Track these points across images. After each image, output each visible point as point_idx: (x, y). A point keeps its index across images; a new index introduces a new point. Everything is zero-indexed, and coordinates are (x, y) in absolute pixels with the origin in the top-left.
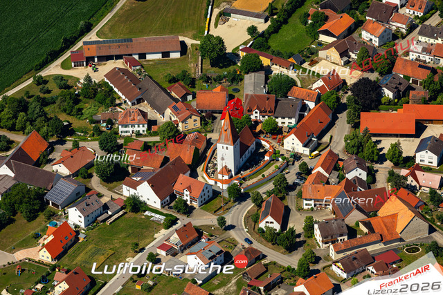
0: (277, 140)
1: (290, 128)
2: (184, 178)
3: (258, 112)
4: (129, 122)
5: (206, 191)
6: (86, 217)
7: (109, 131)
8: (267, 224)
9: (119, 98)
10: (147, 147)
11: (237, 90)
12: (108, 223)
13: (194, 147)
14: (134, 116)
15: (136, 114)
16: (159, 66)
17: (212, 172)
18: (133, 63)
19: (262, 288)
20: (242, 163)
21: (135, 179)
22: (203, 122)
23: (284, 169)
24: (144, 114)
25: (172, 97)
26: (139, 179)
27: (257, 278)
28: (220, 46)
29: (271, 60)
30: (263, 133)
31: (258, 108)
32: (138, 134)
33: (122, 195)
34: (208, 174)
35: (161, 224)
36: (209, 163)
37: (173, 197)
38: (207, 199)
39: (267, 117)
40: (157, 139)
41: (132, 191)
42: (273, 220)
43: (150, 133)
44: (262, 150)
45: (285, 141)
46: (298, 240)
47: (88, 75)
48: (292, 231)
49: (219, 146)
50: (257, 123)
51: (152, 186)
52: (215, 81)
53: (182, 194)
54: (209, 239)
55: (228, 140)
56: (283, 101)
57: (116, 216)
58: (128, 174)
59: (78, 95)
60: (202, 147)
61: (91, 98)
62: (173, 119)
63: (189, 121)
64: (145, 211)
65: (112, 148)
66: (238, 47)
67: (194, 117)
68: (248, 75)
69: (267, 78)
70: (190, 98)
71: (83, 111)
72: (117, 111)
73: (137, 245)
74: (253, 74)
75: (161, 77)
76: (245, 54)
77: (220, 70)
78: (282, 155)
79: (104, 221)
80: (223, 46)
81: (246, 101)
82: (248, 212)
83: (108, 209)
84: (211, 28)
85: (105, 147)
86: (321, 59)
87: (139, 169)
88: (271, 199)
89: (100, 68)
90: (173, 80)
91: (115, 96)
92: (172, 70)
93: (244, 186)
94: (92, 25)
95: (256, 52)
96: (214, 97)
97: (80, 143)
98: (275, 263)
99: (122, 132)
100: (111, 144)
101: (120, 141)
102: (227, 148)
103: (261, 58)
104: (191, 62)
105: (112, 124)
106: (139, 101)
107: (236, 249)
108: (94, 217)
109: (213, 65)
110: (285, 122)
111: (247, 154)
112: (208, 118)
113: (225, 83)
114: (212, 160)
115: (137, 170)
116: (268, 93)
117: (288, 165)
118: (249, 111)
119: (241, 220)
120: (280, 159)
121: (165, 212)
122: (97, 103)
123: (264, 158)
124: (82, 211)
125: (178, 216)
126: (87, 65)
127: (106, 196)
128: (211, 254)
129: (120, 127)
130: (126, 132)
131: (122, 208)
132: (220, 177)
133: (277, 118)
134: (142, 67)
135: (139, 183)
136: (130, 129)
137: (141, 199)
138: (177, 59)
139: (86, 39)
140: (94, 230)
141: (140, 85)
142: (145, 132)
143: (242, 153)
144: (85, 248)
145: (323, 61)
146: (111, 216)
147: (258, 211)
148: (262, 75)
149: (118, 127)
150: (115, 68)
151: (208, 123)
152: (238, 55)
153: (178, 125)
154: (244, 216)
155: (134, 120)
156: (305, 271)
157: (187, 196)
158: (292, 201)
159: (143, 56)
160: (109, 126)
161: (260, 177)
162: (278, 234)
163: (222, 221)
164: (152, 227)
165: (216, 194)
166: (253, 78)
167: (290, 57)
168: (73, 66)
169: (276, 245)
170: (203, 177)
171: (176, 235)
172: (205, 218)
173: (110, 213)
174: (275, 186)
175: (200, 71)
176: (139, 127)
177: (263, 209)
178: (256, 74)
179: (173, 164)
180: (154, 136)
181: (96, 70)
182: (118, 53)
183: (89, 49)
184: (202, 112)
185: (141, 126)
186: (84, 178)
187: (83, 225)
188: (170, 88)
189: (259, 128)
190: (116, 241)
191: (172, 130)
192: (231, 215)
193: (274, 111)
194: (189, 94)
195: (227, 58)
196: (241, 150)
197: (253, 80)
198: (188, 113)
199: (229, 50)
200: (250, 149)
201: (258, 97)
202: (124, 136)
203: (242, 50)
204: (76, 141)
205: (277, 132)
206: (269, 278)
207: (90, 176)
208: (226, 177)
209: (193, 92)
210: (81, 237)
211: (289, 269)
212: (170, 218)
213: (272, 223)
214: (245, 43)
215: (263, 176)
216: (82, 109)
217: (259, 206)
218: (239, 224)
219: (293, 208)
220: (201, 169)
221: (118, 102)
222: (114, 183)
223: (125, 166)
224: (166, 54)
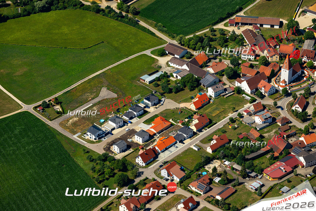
0: (312, 72)
3: (306, 58)
4: (247, 54)
5: (272, 89)
6: (216, 93)
7: (237, 57)
8: (296, 108)
9: (246, 43)
10: (252, 66)
11: (300, 47)
12: (225, 97)
13: (272, 69)
15: (250, 51)
16: (268, 31)
17: (278, 82)
18: (256, 28)
19: (285, 136)
20: (293, 79)
21: (242, 79)
22: (280, 59)
23: (312, 85)
24: (254, 52)
25: (269, 46)
26: (244, 79)
27: (284, 131)
28: (296, 25)
30: (307, 68)
31: (306, 56)
32: (250, 60)
33: (235, 86)
34: (276, 82)
35: (248, 101)
37: (257, 89)
38: (272, 93)
40: (257, 63)
41: (239, 85)
43: (255, 60)
44: (303, 75)
45: (315, 72)
46: (309, 117)
47: (234, 30)
48: (306, 113)
49: (282, 70)
50: (305, 62)
51: (248, 83)
52: (292, 41)
53: (261, 89)
54: (268, 111)
55: (286, 68)
57: (229, 94)
58: (240, 77)
59: (228, 39)
60: (276, 69)
61: (233, 41)
62: (267, 55)
63: (274, 57)
64: (243, 94)
65: (236, 64)
66: (306, 27)
67: (276, 56)
68: (307, 41)
71: (228, 46)
72: (243, 48)
74: (309, 40)
75: (267, 36)
76: (308, 31)
77: (295, 36)
78: (313, 79)
79: (223, 96)
80: (298, 26)
81: (301, 52)
82: (289, 102)
83: (227, 90)
84: (296, 17)
85: (233, 63)
89: (241, 28)
92: (273, 33)
93: (291, 90)
94: (243, 8)
95: (314, 31)
96: (288, 48)
97: (222, 60)
98: (295, 126)
99: (242, 58)
100: (236, 61)
101: (240, 62)
102: (286, 71)
107: (279, 117)
108: (219, 93)
109: (293, 34)
111: (296, 76)
112: (283, 57)
113: (296, 43)
114: (279, 76)
115: (244, 75)
116: (314, 50)
117: (314, 84)
118: (302, 56)
119: (285, 105)
120: (311, 80)
121: (252, 96)
122: (236, 44)
123: (303, 78)
124: (214, 90)
126: (235, 26)
127: (227, 85)
128: (266, 117)
129: (242, 55)
130: (245, 58)
131: (233, 91)
133: (315, 61)
134: (260, 30)
135: (243, 81)
136: (247, 57)
137: (242, 88)
138: (277, 29)
139: (238, 14)
140: (218, 99)
141: (256, 38)
142: (253, 60)
143: (293, 75)
144: (212, 106)
146: (227, 94)
147: (294, 101)
148: (313, 41)
150: (247, 29)
151: (283, 59)
152: (305, 31)
153: (268, 58)
154: (287, 104)
156: (307, 131)
157: (263, 91)
158: (311, 100)
159: (261, 25)
161: (299, 87)
162: (300, 113)
163: (275, 104)
164: (244, 101)
165: (277, 91)
166: (308, 42)
168: (229, 25)
169: (297, 118)
170: (273, 83)
171: (252, 107)
172: (269, 101)
173: (227, 93)
174: (305, 92)
176: (250, 56)
177: (296, 101)
178: (311, 40)
179: (260, 75)
180: (257, 61)
181: (239, 29)
182: (250, 23)
183: (237, 19)
184: (282, 54)
185: (252, 56)
186: (220, 75)
187: (213, 96)
189: (305, 65)
190: (226, 105)
191: (264, 60)
192: (281, 102)
193: (314, 58)
194: (278, 45)
195: (300, 32)
196: (293, 73)
197: (308, 43)
198: (274, 53)
199: (301, 28)
200: (298, 73)
201: (308, 51)
202: (243, 60)
203: (307, 29)
205: (313, 68)
206: (289, 132)
207: (223, 75)
208: (284, 85)
209: (280, 45)
210: (211, 101)
211: (300, 130)
212: (253, 99)
213: (298, 108)
214: (310, 26)
215: (301, 86)
218: (284, 106)
219: (311, 103)
220: (274, 79)
221: (245, 44)
222: (233, 80)
223: (239, 73)
224: (272, 26)
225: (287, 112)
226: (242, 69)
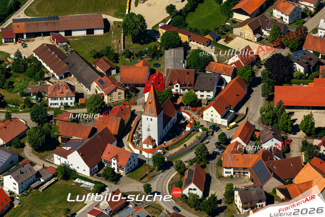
0: (197, 112)
1: (209, 101)
2: (111, 148)
3: (179, 85)
4: (58, 95)
5: (132, 160)
6: (20, 184)
7: (39, 104)
8: (191, 191)
9: (48, 72)
11: (158, 65)
12: (41, 190)
13: (119, 118)
14: (63, 89)
15: (65, 88)
16: (85, 42)
17: (137, 142)
18: (60, 40)
20: (165, 133)
21: (65, 148)
22: (127, 95)
23: (204, 139)
24: (72, 88)
25: (97, 71)
26: (69, 148)
28: (141, 24)
29: (189, 37)
30: (184, 106)
31: (179, 82)
32: (67, 106)
33: (53, 164)
34: (133, 144)
35: (90, 191)
36: (134, 133)
37: (101, 165)
38: (133, 167)
39: (186, 90)
40: (85, 110)
41: (63, 160)
42: (196, 187)
43: (78, 105)
44: (183, 122)
45: (205, 113)
46: (219, 206)
47: (18, 50)
48: (214, 197)
49: (144, 117)
50: (177, 95)
51: (82, 156)
52: (137, 56)
53: (110, 163)
54: (136, 205)
55: (152, 112)
56: (201, 75)
57: (48, 184)
58: (58, 144)
59: (9, 69)
60: (127, 118)
61: (21, 72)
62: (99, 92)
63: (114, 94)
64: (75, 179)
65: (43, 119)
66: (158, 25)
67: (118, 90)
68: (168, 51)
69: (185, 54)
70: (114, 72)
71: (14, 85)
72: (46, 85)
73: (69, 210)
74: (173, 50)
75: (86, 52)
76: (164, 31)
77: (141, 46)
78: (202, 126)
79: (37, 188)
80: (144, 23)
81: (167, 76)
82: (172, 180)
83: (41, 176)
84: (132, 7)
85: (36, 118)
86: (236, 36)
87: (69, 139)
88: (193, 168)
89: (29, 44)
90: (98, 56)
91: (44, 70)
92: (96, 46)
93: (167, 155)
94: (20, 4)
95: (175, 29)
96: (137, 71)
97: (12, 114)
99: (51, 104)
100: (42, 116)
101: (50, 113)
102: (151, 120)
103: (180, 35)
104: (114, 39)
105: (42, 97)
106: (67, 75)
107: (162, 214)
108: (28, 184)
109: (134, 41)
110: (204, 95)
111: (169, 125)
112: (132, 91)
113: (147, 58)
114: (137, 130)
115: (66, 140)
116: (187, 67)
117: (207, 136)
118: (170, 85)
119: (165, 187)
120: (200, 130)
121: (94, 179)
122: (27, 77)
123: (185, 128)
124: (16, 178)
125: (106, 183)
126: (16, 41)
127: (38, 164)
129: (50, 99)
130: (55, 104)
131: (54, 176)
132: (145, 146)
133: (197, 91)
134: (68, 43)
135: (70, 152)
136: (59, 101)
137: (71, 167)
138: (101, 36)
139: (15, 16)
140: (28, 196)
141: (67, 60)
142: (73, 105)
143: (165, 124)
144: (20, 213)
145: (237, 37)
146: (43, 183)
147: (181, 178)
148: (181, 51)
149: (48, 100)
150: (43, 44)
151: (131, 96)
152: (158, 33)
153: (103, 97)
154: (168, 183)
155: (62, 93)
157: (114, 165)
158: (212, 169)
159: (68, 33)
160: (39, 99)
161: (182, 146)
162: (201, 200)
163: (148, 188)
164: (82, 193)
165: (141, 162)
166: (173, 53)
167: (206, 35)
168: (3, 42)
169: (199, 211)
170: (129, 147)
172: (131, 185)
173: (42, 180)
174: (197, 155)
175: (122, 47)
176: (67, 99)
177: (186, 176)
178: (176, 50)
179: (101, 134)
180: (82, 108)
181: (25, 46)
182: (46, 30)
183: (18, 26)
184: (126, 85)
185: (69, 98)
186: (17, 147)
187: (17, 192)
188: (95, 63)
189: (179, 101)
190: (48, 207)
191: (98, 102)
192: (155, 183)
193: (193, 85)
194: (113, 69)
195: (148, 35)
196: (164, 121)
197: (173, 56)
198: (113, 86)
199: (149, 27)
200: (172, 120)
201: (179, 71)
202: (53, 109)
203: (161, 27)
204: (8, 113)
205: (196, 105)
207: (23, 146)
208: (151, 147)
209: (117, 67)
210: (16, 204)
212: (99, 185)
213: (195, 189)
214: (164, 21)
215: (185, 145)
216: (13, 83)
217: (182, 174)
218: (164, 191)
219: (213, 175)
220: (127, 139)
221: (46, 76)
222: (46, 152)
223: (55, 137)
224: (90, 31)
225: (174, 202)
226: (61, 128)
